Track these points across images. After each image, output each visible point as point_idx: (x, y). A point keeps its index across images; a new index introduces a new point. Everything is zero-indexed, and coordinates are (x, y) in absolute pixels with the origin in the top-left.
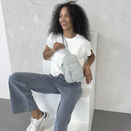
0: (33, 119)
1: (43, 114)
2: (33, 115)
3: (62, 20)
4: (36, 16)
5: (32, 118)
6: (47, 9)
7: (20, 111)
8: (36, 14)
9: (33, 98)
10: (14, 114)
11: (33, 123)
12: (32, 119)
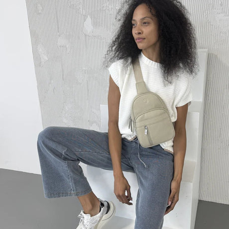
0: (84, 215)
1: (102, 205)
2: (83, 206)
3: (136, 32)
4: (89, 20)
5: (82, 213)
6: (110, 7)
7: (59, 193)
8: (89, 16)
9: (82, 171)
10: (49, 197)
11: (83, 222)
12: (81, 215)
